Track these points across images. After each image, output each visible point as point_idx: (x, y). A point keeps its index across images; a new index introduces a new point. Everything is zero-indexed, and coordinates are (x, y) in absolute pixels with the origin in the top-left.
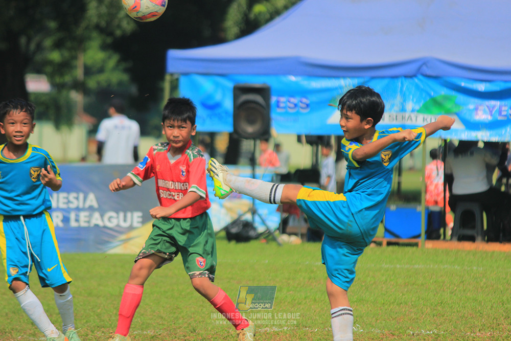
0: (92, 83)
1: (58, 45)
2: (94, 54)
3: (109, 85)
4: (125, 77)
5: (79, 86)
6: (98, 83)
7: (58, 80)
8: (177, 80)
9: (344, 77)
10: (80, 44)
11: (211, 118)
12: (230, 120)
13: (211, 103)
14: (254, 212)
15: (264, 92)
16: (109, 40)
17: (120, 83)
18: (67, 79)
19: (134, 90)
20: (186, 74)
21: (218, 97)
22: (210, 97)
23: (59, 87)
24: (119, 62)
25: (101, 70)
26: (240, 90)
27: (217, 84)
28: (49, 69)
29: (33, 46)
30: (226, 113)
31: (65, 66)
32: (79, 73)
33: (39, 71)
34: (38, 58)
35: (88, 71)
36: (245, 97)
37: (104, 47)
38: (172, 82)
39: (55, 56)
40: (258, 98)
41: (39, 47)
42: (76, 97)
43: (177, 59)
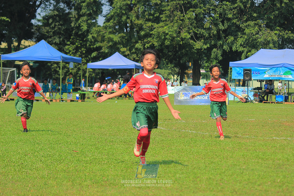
1: (206, 62)
7: (206, 70)
8: (232, 68)
11: (239, 76)
12: (243, 77)
14: (248, 96)
15: (250, 70)
16: (217, 61)
21: (240, 72)
26: (245, 70)
27: (240, 69)
28: (205, 67)
29: (201, 63)
30: (242, 75)
33: (203, 68)
34: (203, 65)
36: (246, 72)
39: (206, 65)
40: (249, 72)
41: (203, 63)
43: (231, 64)
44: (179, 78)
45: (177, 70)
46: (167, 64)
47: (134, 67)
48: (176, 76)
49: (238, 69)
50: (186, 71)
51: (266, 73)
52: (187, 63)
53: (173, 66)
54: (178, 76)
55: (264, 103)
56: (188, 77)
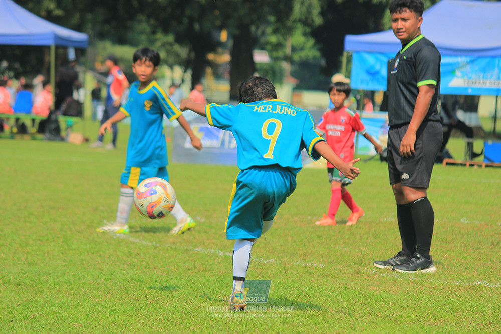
0: (296, 57)
1: (275, 31)
2: (298, 38)
3: (307, 59)
4: (317, 53)
5: (287, 58)
6: (300, 57)
7: (275, 54)
8: (351, 56)
9: (461, 56)
10: (289, 30)
11: (372, 81)
12: (385, 82)
13: (373, 71)
16: (309, 29)
17: (314, 58)
18: (280, 53)
19: (323, 62)
20: (357, 52)
21: (377, 67)
22: (372, 67)
23: (275, 59)
24: (315, 44)
25: (302, 48)
27: (377, 59)
28: (269, 47)
29: (259, 32)
30: (383, 78)
31: (279, 46)
32: (288, 50)
33: (262, 48)
34: (262, 40)
35: (294, 49)
37: (305, 34)
38: (347, 58)
39: (273, 39)
41: (263, 33)
42: (286, 66)
43: (352, 41)
44: (188, 76)
45: (183, 51)
46: (154, 32)
47: (50, 42)
48: (178, 71)
49: (370, 59)
50: (211, 56)
51: (458, 73)
52: (215, 33)
53: (170, 38)
54: (185, 71)
55: (448, 164)
56: (218, 76)
